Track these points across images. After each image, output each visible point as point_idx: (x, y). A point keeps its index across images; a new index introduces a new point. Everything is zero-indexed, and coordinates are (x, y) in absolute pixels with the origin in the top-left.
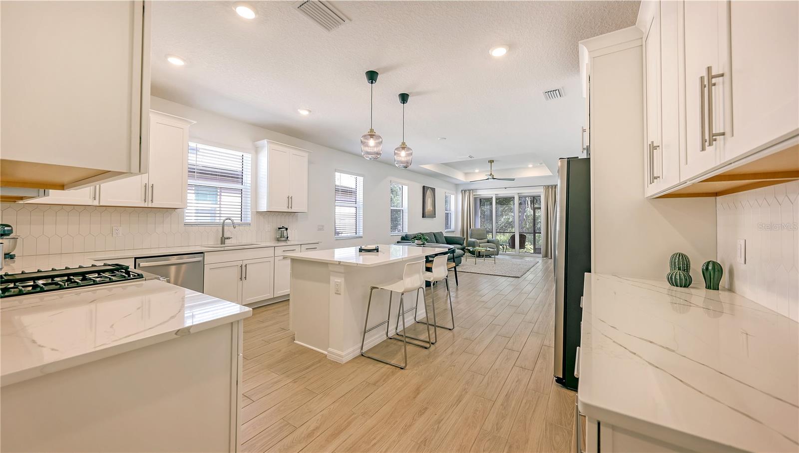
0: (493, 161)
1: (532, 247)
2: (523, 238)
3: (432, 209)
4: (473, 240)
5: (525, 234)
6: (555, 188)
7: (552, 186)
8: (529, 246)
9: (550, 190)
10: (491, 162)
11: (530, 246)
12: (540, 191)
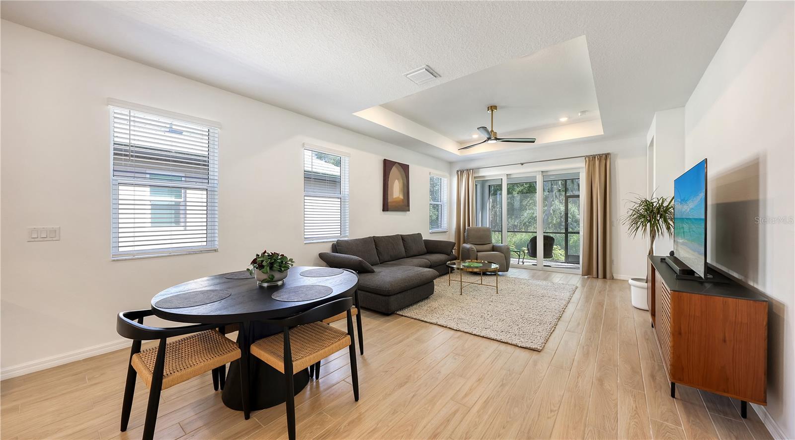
0: (495, 107)
1: (563, 252)
2: (549, 242)
3: (401, 197)
4: (468, 246)
5: (551, 235)
6: (606, 160)
7: (600, 156)
8: (558, 251)
9: (597, 162)
10: (493, 108)
11: (560, 252)
12: (580, 168)
